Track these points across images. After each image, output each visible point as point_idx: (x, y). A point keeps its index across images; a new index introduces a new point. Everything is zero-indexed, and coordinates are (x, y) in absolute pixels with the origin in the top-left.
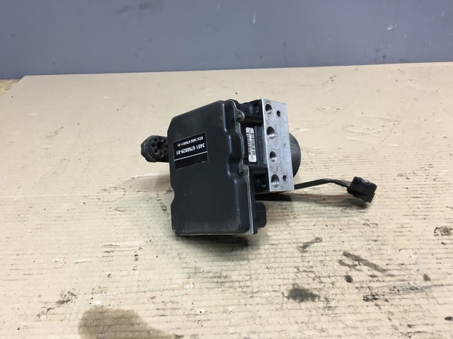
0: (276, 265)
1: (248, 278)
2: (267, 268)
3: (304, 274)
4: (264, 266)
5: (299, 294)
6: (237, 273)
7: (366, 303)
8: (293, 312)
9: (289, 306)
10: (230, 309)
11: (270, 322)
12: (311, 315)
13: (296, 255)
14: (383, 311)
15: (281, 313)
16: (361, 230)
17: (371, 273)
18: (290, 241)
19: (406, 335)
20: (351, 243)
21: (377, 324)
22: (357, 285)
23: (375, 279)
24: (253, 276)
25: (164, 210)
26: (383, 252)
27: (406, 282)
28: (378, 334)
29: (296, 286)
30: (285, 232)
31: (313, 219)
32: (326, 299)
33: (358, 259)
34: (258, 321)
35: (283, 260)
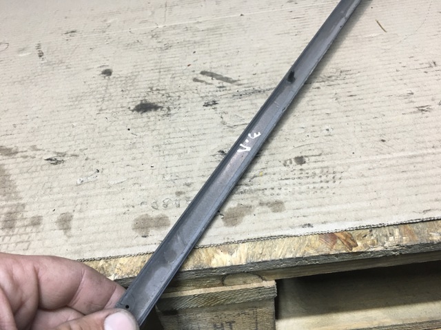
0: (132, 88)
1: (100, 100)
2: (122, 91)
3: (155, 93)
4: (120, 90)
5: (144, 107)
6: (91, 97)
7: (205, 108)
8: (133, 121)
9: (131, 117)
10: (74, 124)
11: (108, 129)
12: (148, 122)
13: (154, 78)
14: (218, 112)
15: (121, 123)
16: (227, 52)
17: (221, 85)
18: (153, 68)
19: (231, 127)
20: (212, 63)
21: (209, 121)
22: (203, 95)
23: (221, 89)
24: (106, 99)
25: (40, 56)
26: (240, 66)
27: (251, 88)
28: (204, 129)
29: (144, 102)
30: (152, 62)
31: (184, 48)
32: (169, 109)
33: (212, 75)
34: (97, 130)
35: (139, 83)
